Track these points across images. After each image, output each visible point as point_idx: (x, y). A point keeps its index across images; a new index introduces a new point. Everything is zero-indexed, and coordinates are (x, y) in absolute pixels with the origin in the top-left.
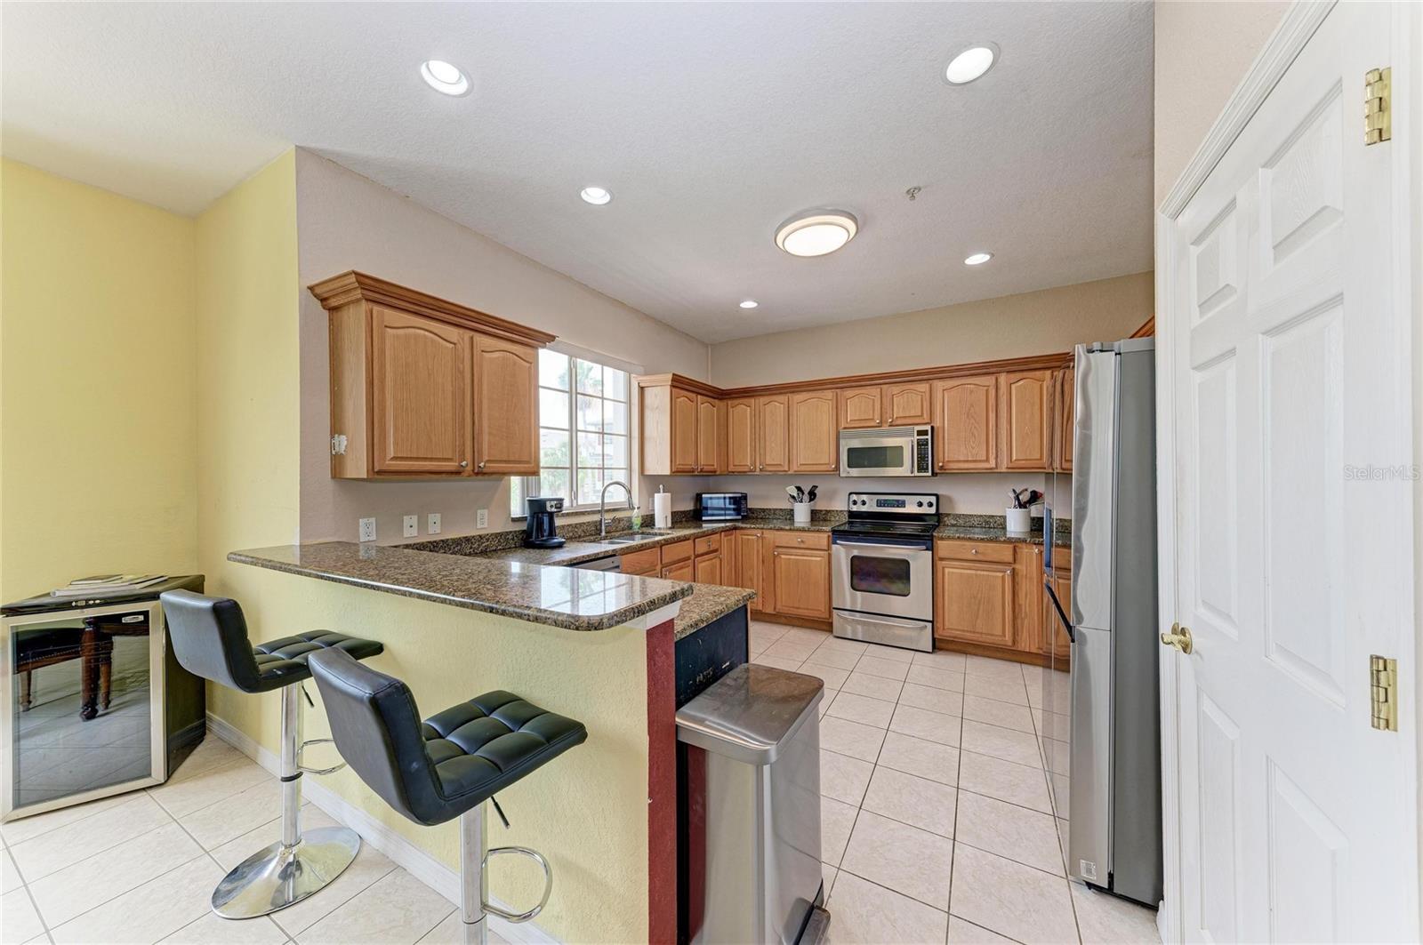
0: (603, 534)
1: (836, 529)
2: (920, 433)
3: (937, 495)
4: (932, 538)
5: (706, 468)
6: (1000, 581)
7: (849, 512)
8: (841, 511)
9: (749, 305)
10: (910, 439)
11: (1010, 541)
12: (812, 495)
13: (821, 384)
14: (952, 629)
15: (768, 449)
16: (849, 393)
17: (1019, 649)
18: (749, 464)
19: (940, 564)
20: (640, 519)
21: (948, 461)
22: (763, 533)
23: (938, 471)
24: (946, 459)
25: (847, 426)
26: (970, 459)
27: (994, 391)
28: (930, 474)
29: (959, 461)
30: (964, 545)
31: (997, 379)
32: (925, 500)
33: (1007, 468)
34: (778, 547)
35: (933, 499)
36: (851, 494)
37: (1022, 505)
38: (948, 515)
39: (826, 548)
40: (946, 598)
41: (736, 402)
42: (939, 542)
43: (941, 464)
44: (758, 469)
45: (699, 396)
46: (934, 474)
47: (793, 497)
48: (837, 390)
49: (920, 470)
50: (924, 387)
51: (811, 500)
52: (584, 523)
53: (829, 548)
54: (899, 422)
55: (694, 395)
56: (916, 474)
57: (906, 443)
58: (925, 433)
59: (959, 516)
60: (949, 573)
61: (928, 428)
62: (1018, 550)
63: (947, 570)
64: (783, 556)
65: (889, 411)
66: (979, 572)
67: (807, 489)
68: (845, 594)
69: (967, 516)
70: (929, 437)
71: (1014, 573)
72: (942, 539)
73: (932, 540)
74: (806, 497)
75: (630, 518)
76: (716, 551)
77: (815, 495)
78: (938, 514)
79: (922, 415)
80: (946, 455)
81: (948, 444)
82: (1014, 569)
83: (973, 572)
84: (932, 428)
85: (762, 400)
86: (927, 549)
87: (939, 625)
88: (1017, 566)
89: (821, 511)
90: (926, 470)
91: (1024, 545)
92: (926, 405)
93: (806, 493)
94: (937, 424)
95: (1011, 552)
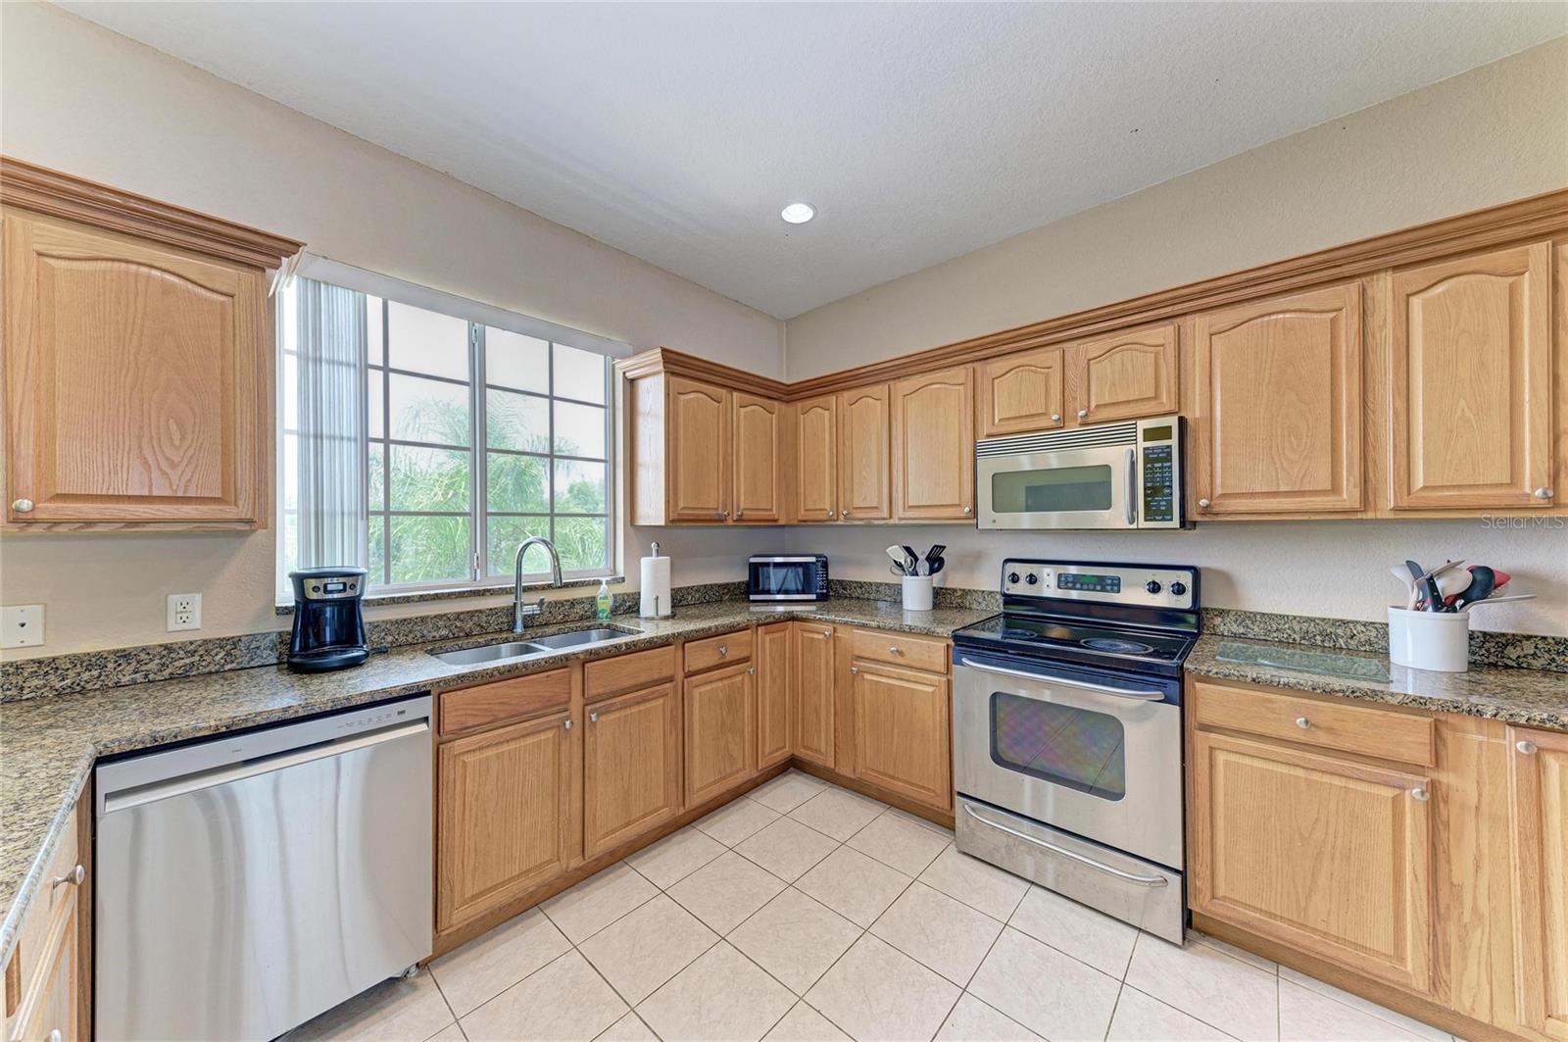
0: (519, 629)
1: (960, 633)
2: (1150, 434)
3: (1195, 571)
4: (1180, 676)
5: (748, 514)
6: (1386, 812)
7: (1005, 595)
8: (991, 592)
9: (798, 213)
10: (1125, 449)
11: (1416, 706)
12: (936, 562)
13: (945, 356)
14: (1235, 902)
15: (856, 480)
16: (997, 366)
17: (1453, 1006)
18: (828, 507)
19: (1201, 741)
20: (610, 602)
21: (1224, 496)
22: (835, 630)
23: (1199, 518)
24: (1219, 491)
25: (994, 431)
26: (1283, 488)
27: (1355, 320)
28: (1176, 523)
29: (1253, 495)
30: (1270, 701)
31: (1363, 292)
32: (1166, 578)
33: (1395, 510)
34: (860, 658)
35: (1186, 578)
36: (1007, 561)
37: (1442, 604)
38: (1222, 613)
39: (942, 669)
40: (1220, 822)
41: (808, 403)
42: (1198, 685)
43: (1203, 502)
44: (842, 517)
45: (735, 394)
46: (1184, 523)
47: (899, 565)
48: (975, 365)
49: (1150, 515)
50: (1163, 333)
51: (932, 571)
52: (481, 611)
53: (948, 671)
54: (1104, 414)
55: (723, 392)
56: (1142, 524)
57: (1118, 459)
58: (1164, 433)
59: (1252, 616)
60: (1227, 763)
61: (1172, 422)
62: (1446, 732)
63: (1221, 757)
64: (867, 677)
65: (1081, 395)
66: (1316, 777)
67: (922, 551)
68: (978, 772)
69: (1271, 616)
70: (1174, 442)
71: (1435, 797)
72: (1207, 679)
73: (1181, 680)
74: (923, 567)
75: (593, 600)
76: (746, 659)
77: (941, 561)
78: (1196, 610)
79: (1156, 397)
80: (1218, 481)
81: (1224, 455)
82: (1433, 787)
83: (1301, 773)
84: (1182, 421)
85: (847, 396)
86: (1167, 700)
87: (1200, 882)
88: (1444, 777)
89: (955, 590)
90: (1166, 515)
91: (1470, 723)
92: (1167, 373)
93: (922, 557)
94: (1194, 412)
95: (1425, 736)
